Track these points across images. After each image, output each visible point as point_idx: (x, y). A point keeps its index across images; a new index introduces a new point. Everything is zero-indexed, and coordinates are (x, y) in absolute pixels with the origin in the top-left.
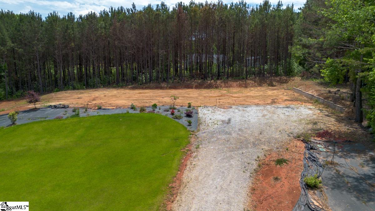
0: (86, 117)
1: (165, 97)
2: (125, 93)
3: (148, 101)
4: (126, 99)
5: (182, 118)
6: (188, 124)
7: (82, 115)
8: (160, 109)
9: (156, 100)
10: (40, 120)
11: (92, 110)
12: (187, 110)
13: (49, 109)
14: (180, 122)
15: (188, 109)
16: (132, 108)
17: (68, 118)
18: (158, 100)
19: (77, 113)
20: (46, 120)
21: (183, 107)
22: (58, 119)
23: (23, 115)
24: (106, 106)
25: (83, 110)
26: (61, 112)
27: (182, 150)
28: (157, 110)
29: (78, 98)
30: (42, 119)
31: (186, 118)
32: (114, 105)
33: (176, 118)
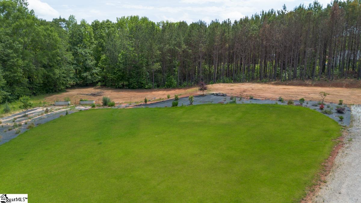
0: (242, 104)
1: (311, 93)
2: (270, 88)
3: (293, 96)
4: (272, 92)
5: (333, 113)
6: (339, 119)
7: (238, 102)
8: (307, 104)
9: (302, 95)
10: (208, 103)
11: (245, 99)
12: (337, 107)
13: (212, 96)
14: (329, 117)
15: (339, 106)
16: (280, 100)
17: (227, 103)
18: (304, 96)
19: (234, 101)
20: (212, 104)
21: (333, 104)
22: (220, 104)
23: (196, 98)
24: (256, 97)
25: (238, 99)
26: (222, 99)
27: (333, 141)
28: (304, 104)
29: (231, 90)
30: (210, 103)
31: (336, 114)
32: (262, 97)
33: (326, 113)
